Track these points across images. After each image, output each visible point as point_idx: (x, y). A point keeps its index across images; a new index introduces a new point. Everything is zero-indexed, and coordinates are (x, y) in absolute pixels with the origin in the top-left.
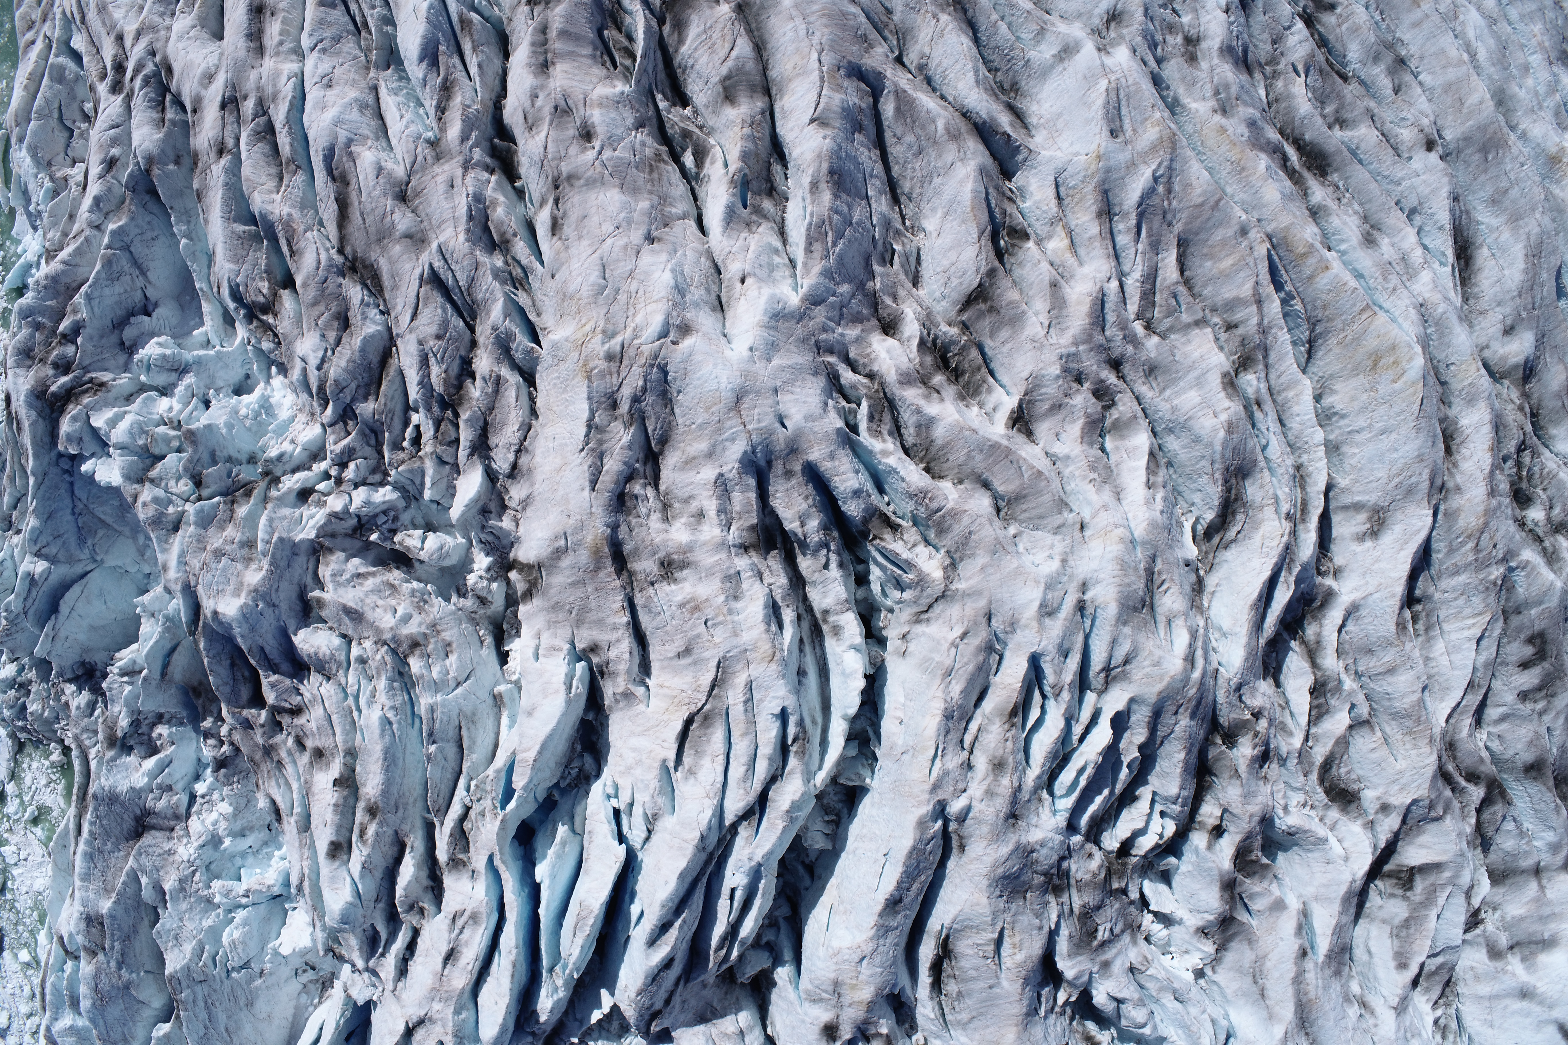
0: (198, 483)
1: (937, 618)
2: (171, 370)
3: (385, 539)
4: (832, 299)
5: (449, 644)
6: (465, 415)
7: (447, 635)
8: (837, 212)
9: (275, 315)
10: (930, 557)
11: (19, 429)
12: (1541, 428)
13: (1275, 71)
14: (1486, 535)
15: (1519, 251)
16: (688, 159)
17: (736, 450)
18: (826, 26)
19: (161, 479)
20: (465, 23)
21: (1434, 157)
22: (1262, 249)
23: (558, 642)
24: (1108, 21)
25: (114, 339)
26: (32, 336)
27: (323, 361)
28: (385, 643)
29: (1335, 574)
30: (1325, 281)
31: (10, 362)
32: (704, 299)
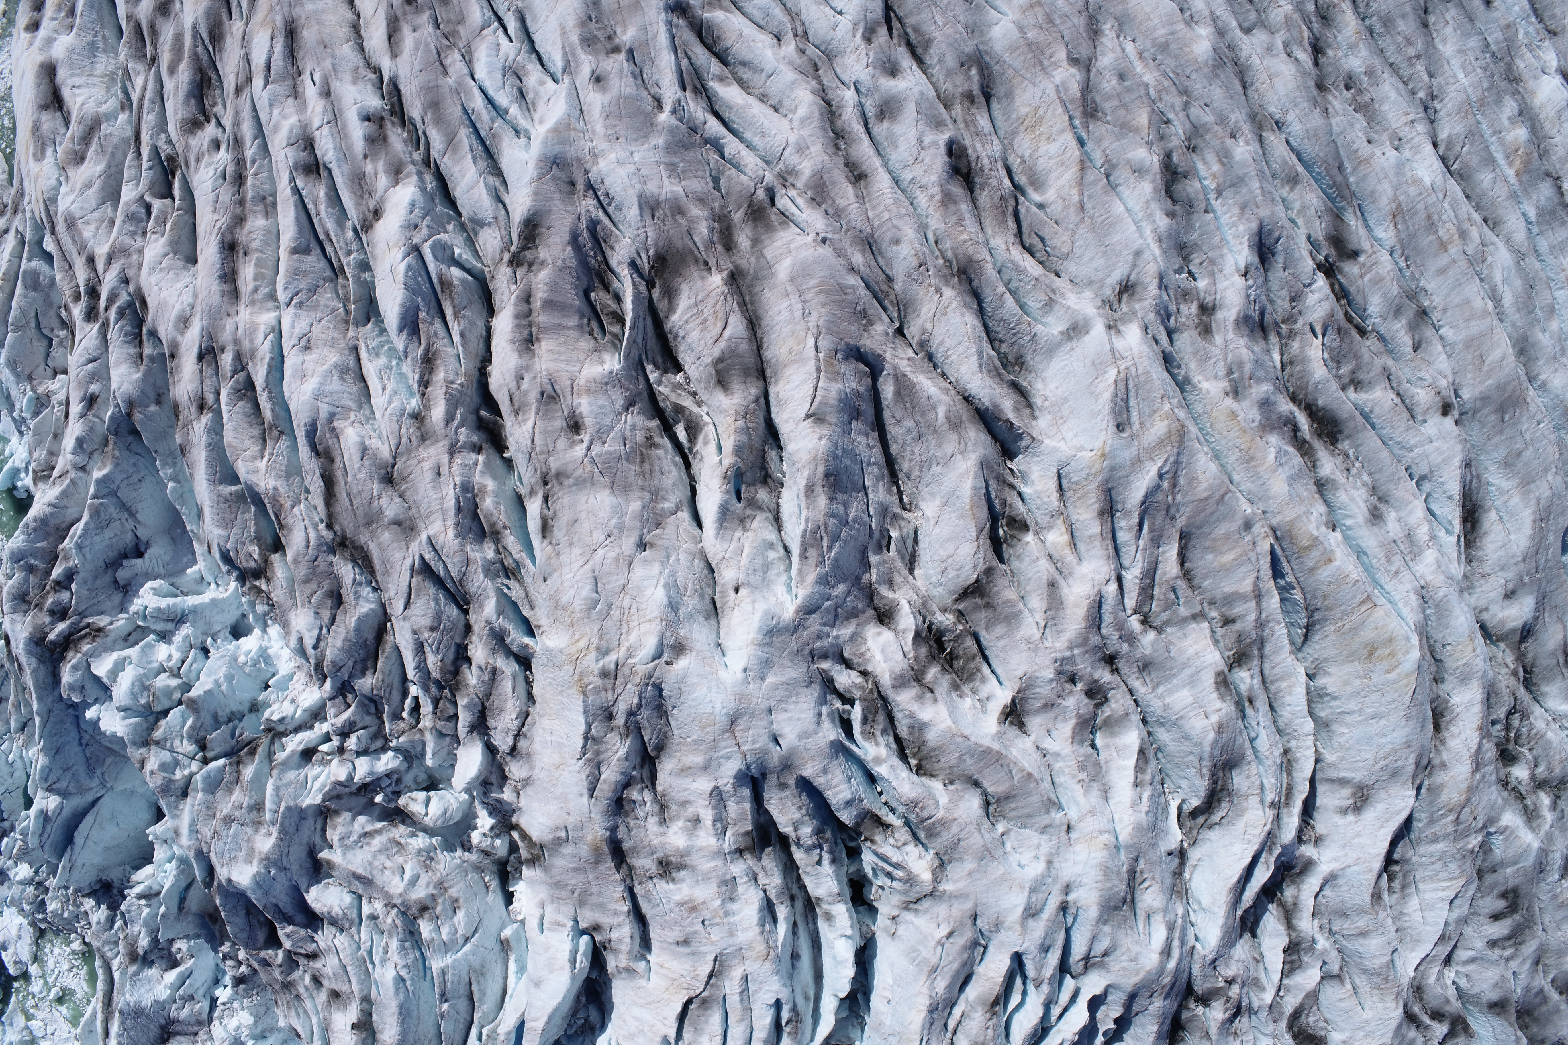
0: (203, 746)
1: (926, 912)
2: (168, 620)
3: (390, 801)
4: (827, 604)
5: (456, 901)
6: (462, 702)
7: (453, 892)
8: (833, 516)
9: (268, 580)
10: (920, 857)
11: (21, 669)
12: (1534, 685)
13: (1291, 331)
14: (1467, 810)
15: (1527, 516)
16: (681, 432)
17: (731, 767)
18: (824, 305)
19: (166, 740)
20: (446, 284)
21: (1449, 422)
22: (1265, 546)
23: (561, 918)
24: (1121, 293)
25: (108, 578)
26: (26, 580)
27: (319, 639)
28: (395, 906)
29: (1316, 842)
30: (1326, 574)
31: (6, 607)
32: (698, 607)
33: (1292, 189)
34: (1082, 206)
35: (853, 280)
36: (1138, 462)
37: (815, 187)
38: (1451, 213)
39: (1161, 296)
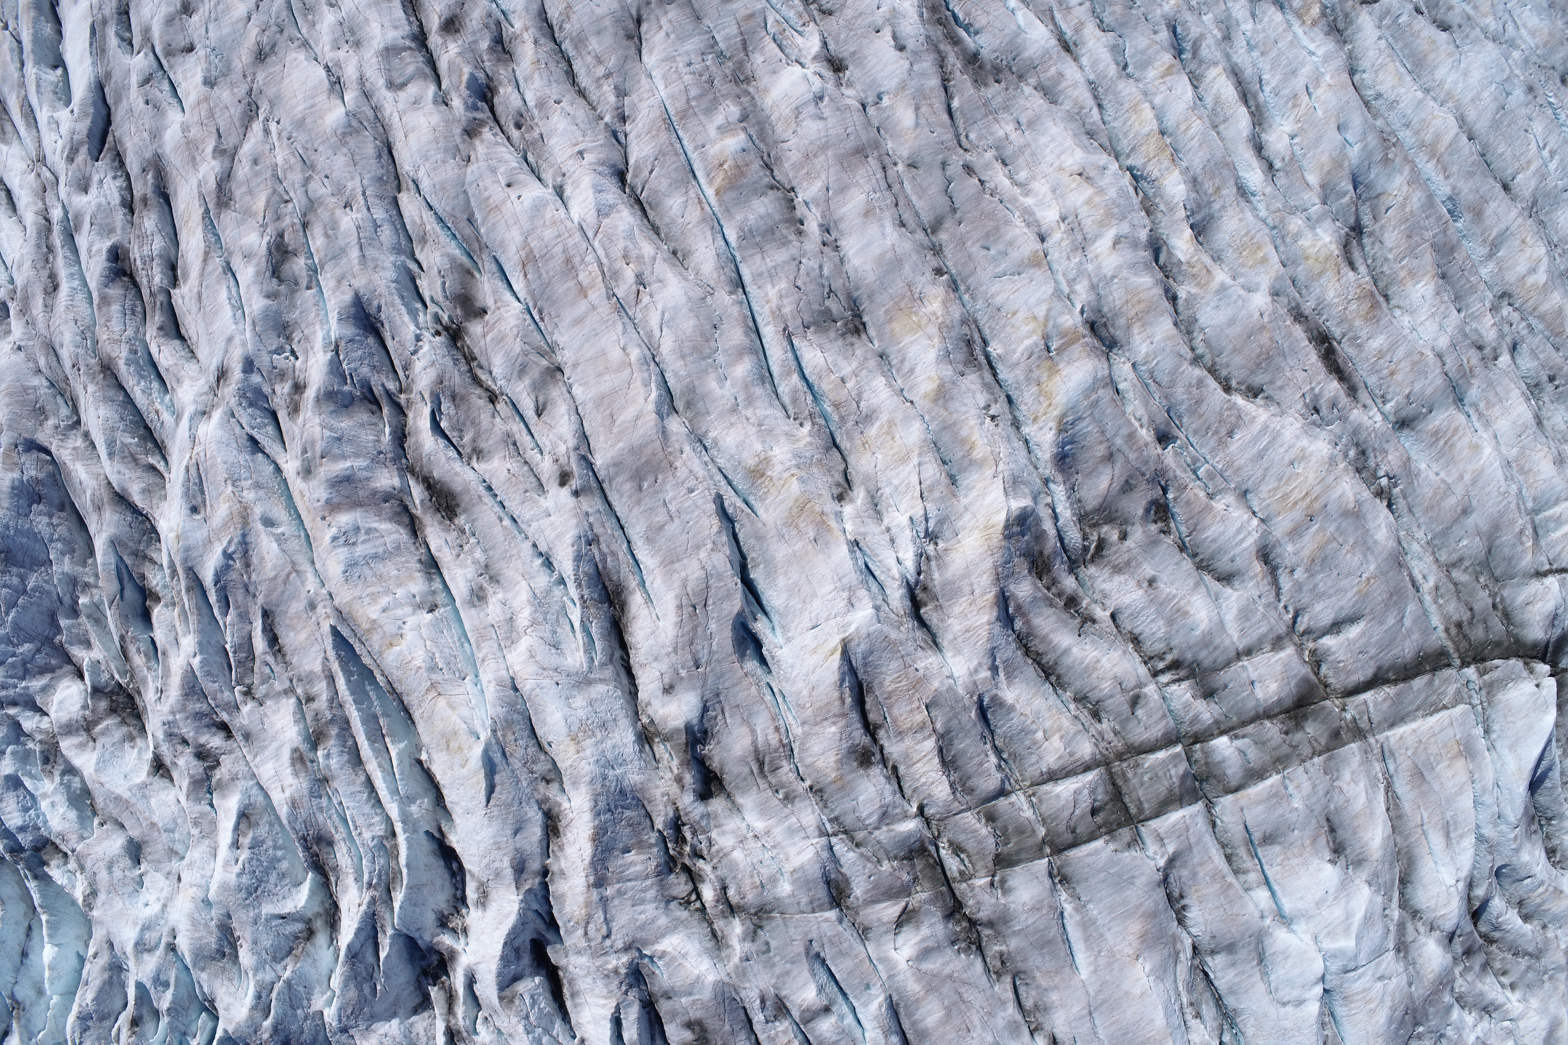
4: (11, 660)
14: (592, 926)
18: (8, 405)
21: (565, 492)
22: (326, 628)
24: (219, 380)
29: (465, 931)
34: (199, 297)
35: (36, 381)
36: (208, 543)
37: (24, 300)
38: (601, 253)
39: (246, 379)
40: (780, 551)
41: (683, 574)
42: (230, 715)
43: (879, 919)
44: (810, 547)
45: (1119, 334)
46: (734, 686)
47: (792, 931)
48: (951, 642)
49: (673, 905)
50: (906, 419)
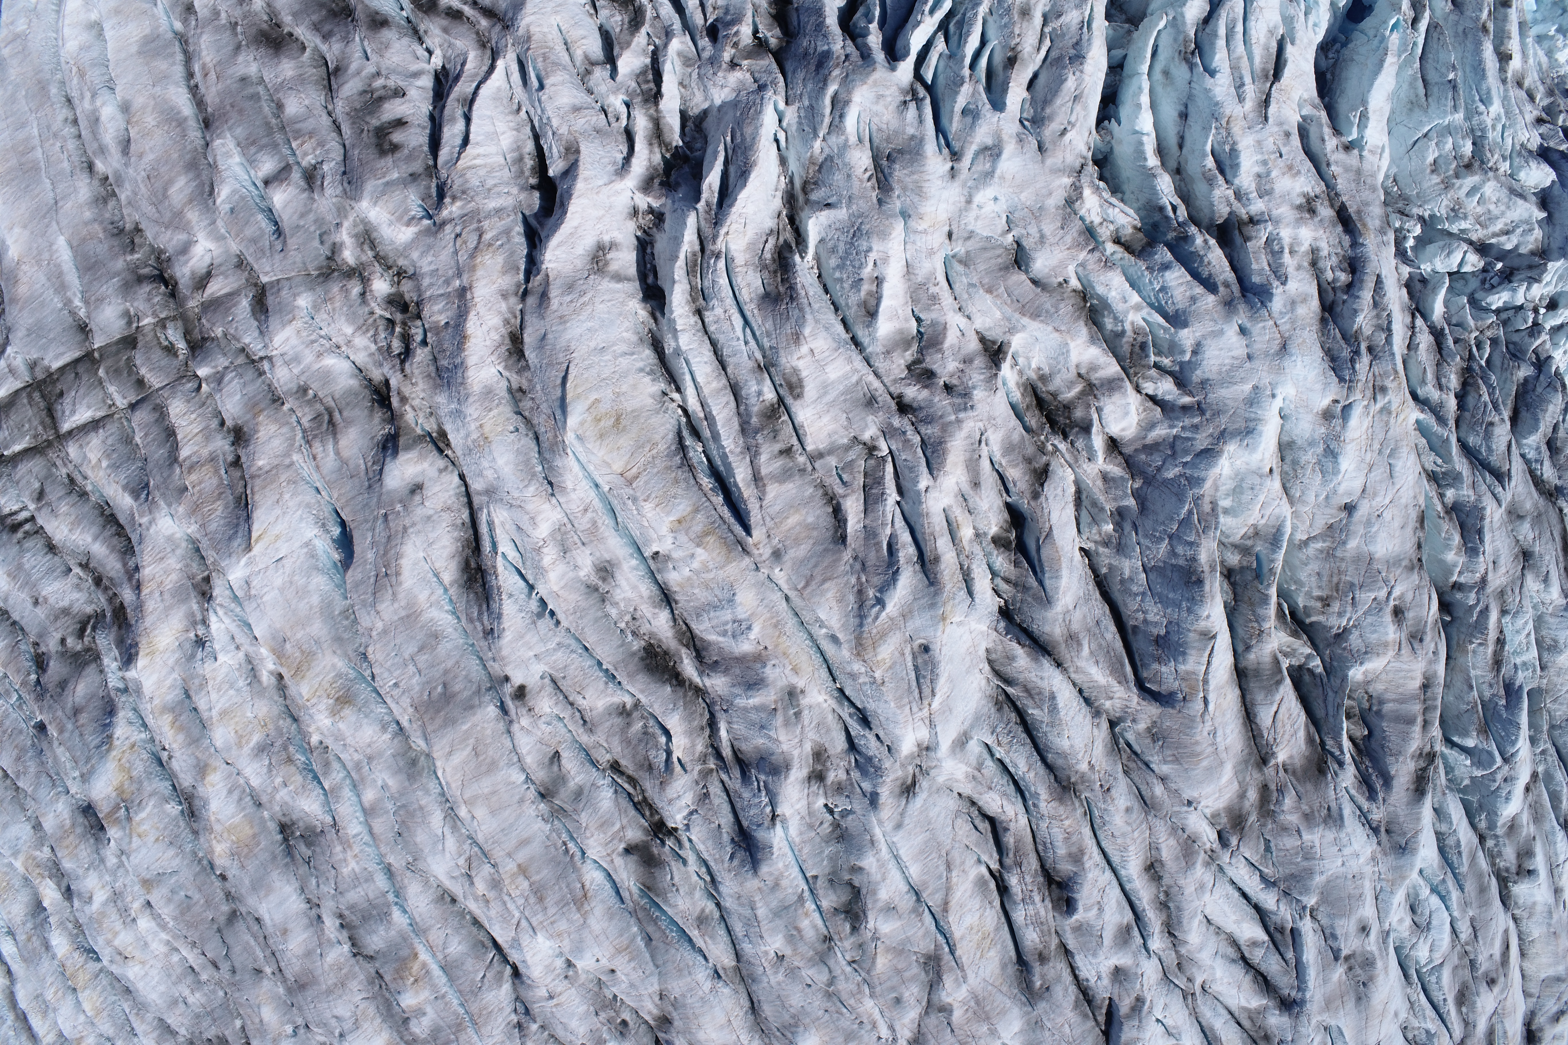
3: (1490, 263)
4: (1188, 459)
5: (1433, 171)
7: (1435, 180)
8: (1191, 544)
10: (1091, 211)
14: (470, 246)
15: (407, 580)
17: (1277, 304)
18: (1197, 743)
22: (758, 533)
24: (914, 783)
28: (1491, 169)
29: (636, 212)
30: (681, 507)
32: (1302, 453)
33: (703, 911)
34: (949, 867)
35: (1165, 769)
36: (905, 615)
37: (1192, 853)
38: (511, 906)
39: (875, 786)
40: (318, 628)
41: (396, 605)
42: (890, 425)
43: (226, 277)
44: (289, 634)
45: (81, 819)
46: (353, 498)
47: (298, 259)
48: (177, 547)
49: (411, 271)
50: (228, 749)
